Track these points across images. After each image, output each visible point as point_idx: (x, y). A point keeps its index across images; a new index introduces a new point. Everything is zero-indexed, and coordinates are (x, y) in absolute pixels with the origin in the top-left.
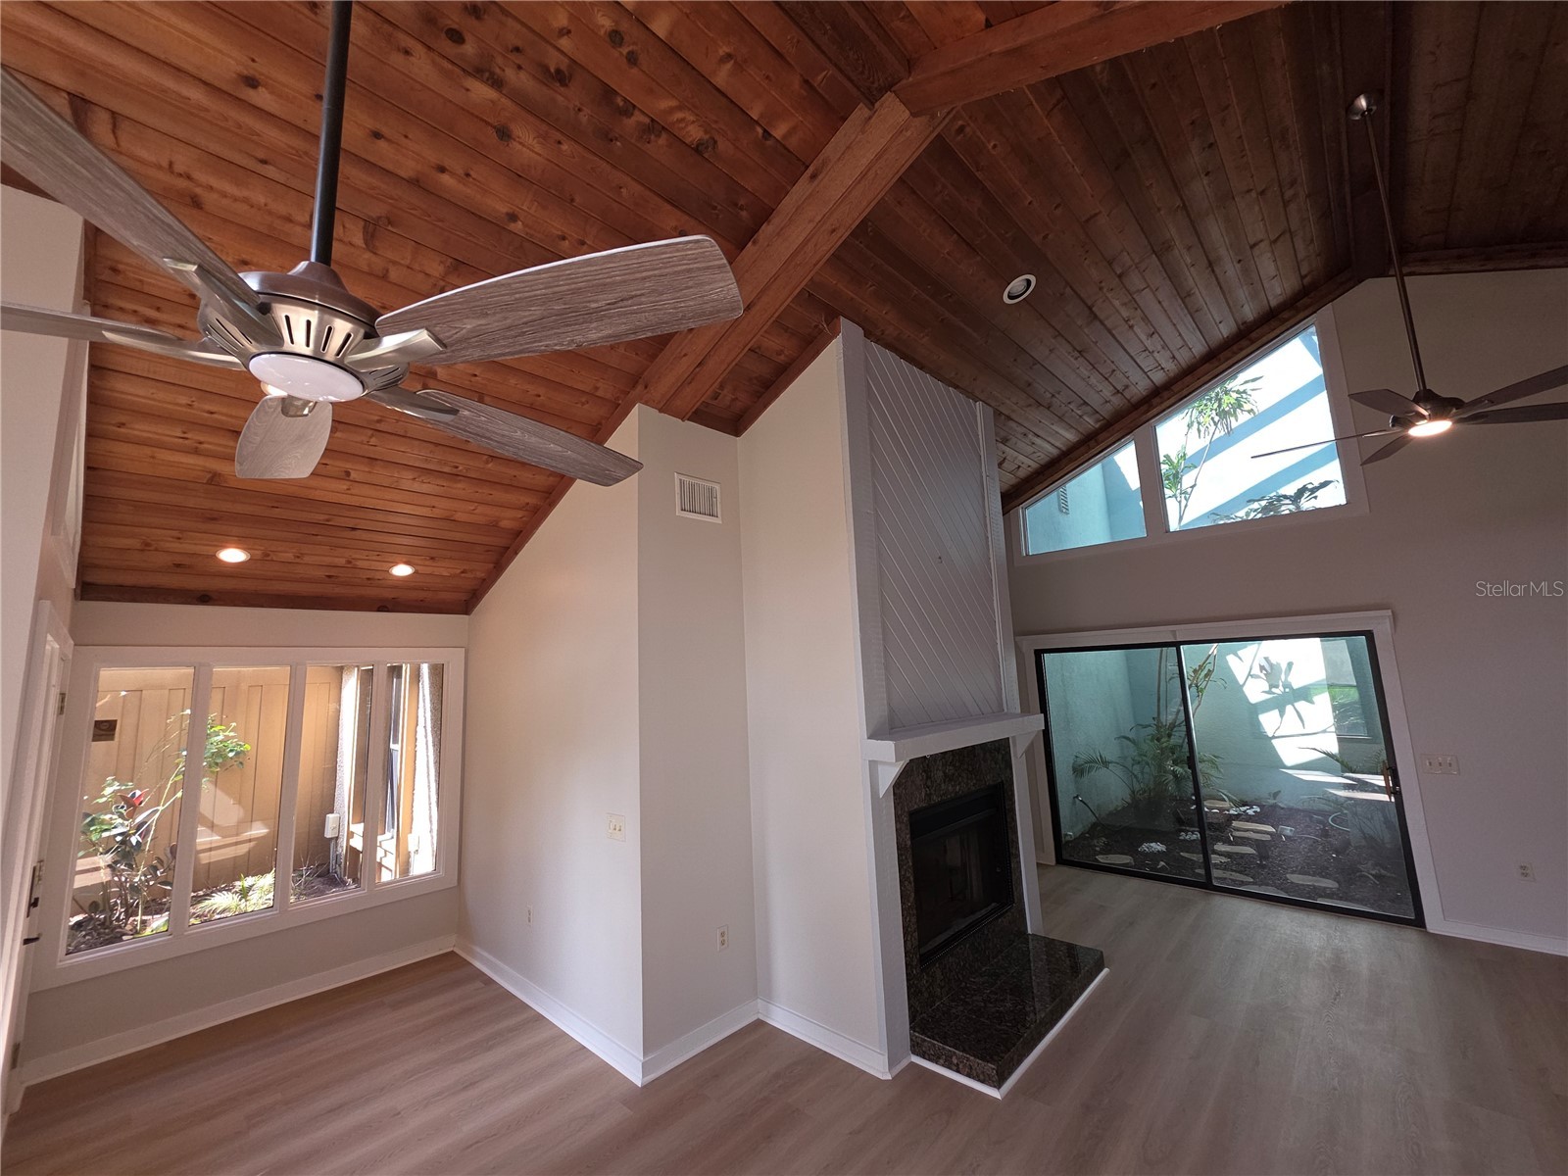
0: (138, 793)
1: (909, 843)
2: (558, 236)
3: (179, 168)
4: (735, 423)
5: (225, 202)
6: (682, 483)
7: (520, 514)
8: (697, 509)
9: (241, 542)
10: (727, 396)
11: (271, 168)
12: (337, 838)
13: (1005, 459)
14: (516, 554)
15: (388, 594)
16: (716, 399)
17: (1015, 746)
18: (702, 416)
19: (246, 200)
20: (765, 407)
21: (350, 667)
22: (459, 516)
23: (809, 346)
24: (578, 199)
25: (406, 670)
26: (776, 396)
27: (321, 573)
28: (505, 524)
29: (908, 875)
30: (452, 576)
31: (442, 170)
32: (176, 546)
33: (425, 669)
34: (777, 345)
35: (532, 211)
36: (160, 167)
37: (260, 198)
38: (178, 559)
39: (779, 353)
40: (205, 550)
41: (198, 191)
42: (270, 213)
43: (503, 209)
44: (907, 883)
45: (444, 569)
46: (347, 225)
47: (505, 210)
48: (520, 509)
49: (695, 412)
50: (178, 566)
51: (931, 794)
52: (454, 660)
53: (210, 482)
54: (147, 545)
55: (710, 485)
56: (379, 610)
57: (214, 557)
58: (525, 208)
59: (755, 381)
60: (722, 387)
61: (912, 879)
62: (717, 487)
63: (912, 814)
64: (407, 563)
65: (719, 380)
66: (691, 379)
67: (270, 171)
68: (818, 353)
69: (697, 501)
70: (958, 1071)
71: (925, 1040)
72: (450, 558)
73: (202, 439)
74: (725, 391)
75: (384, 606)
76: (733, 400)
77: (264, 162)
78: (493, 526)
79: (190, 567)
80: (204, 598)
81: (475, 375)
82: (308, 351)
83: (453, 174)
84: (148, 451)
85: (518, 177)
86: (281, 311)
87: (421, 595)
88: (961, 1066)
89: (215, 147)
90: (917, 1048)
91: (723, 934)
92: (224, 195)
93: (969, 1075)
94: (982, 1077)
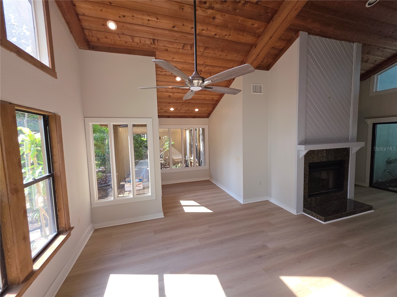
0: (161, 149)
1: (308, 170)
2: (225, 35)
3: (165, 45)
4: (267, 67)
5: (171, 49)
6: (253, 85)
7: (218, 96)
8: (257, 92)
9: (173, 107)
10: (265, 61)
11: (177, 40)
12: (188, 160)
13: (368, 59)
14: (217, 105)
15: (195, 115)
16: (262, 62)
17: (352, 150)
18: (259, 67)
19: (173, 47)
20: (276, 61)
21: (187, 129)
22: (207, 98)
23: (290, 42)
24: (229, 26)
25: (197, 129)
26: (279, 58)
27: (184, 111)
28: (215, 99)
29: (307, 176)
30: (206, 110)
31: (203, 30)
32: (165, 108)
33: (201, 129)
34: (280, 45)
35: (220, 32)
36: (163, 46)
37: (175, 46)
38: (165, 111)
39: (280, 46)
40: (168, 109)
41: (167, 48)
42: (177, 48)
43: (214, 33)
44: (306, 178)
45: (204, 109)
46: (188, 47)
47: (214, 34)
48: (218, 95)
49: (257, 67)
50: (165, 112)
51: (317, 160)
52: (206, 127)
53: (169, 97)
54: (161, 108)
55: (260, 85)
56: (193, 118)
57: (169, 110)
58: (218, 32)
59: (273, 55)
60: (264, 59)
61: (308, 178)
62: (262, 85)
63: (310, 164)
64: (198, 108)
65: (263, 58)
66: (256, 59)
67: (177, 41)
68: (292, 43)
69: (257, 89)
70: (314, 217)
71: (306, 210)
72: (205, 107)
73: (168, 90)
74: (265, 60)
75: (194, 117)
76: (267, 62)
77: (176, 40)
78: (213, 99)
79: (167, 112)
80: (168, 117)
81: (209, 69)
82: (197, 85)
83: (205, 30)
84: (161, 93)
85: (217, 26)
86: (194, 81)
87: (200, 115)
88: (315, 216)
89: (170, 40)
90: (304, 211)
91: (260, 183)
92: (171, 48)
93: (317, 218)
94: (320, 219)
